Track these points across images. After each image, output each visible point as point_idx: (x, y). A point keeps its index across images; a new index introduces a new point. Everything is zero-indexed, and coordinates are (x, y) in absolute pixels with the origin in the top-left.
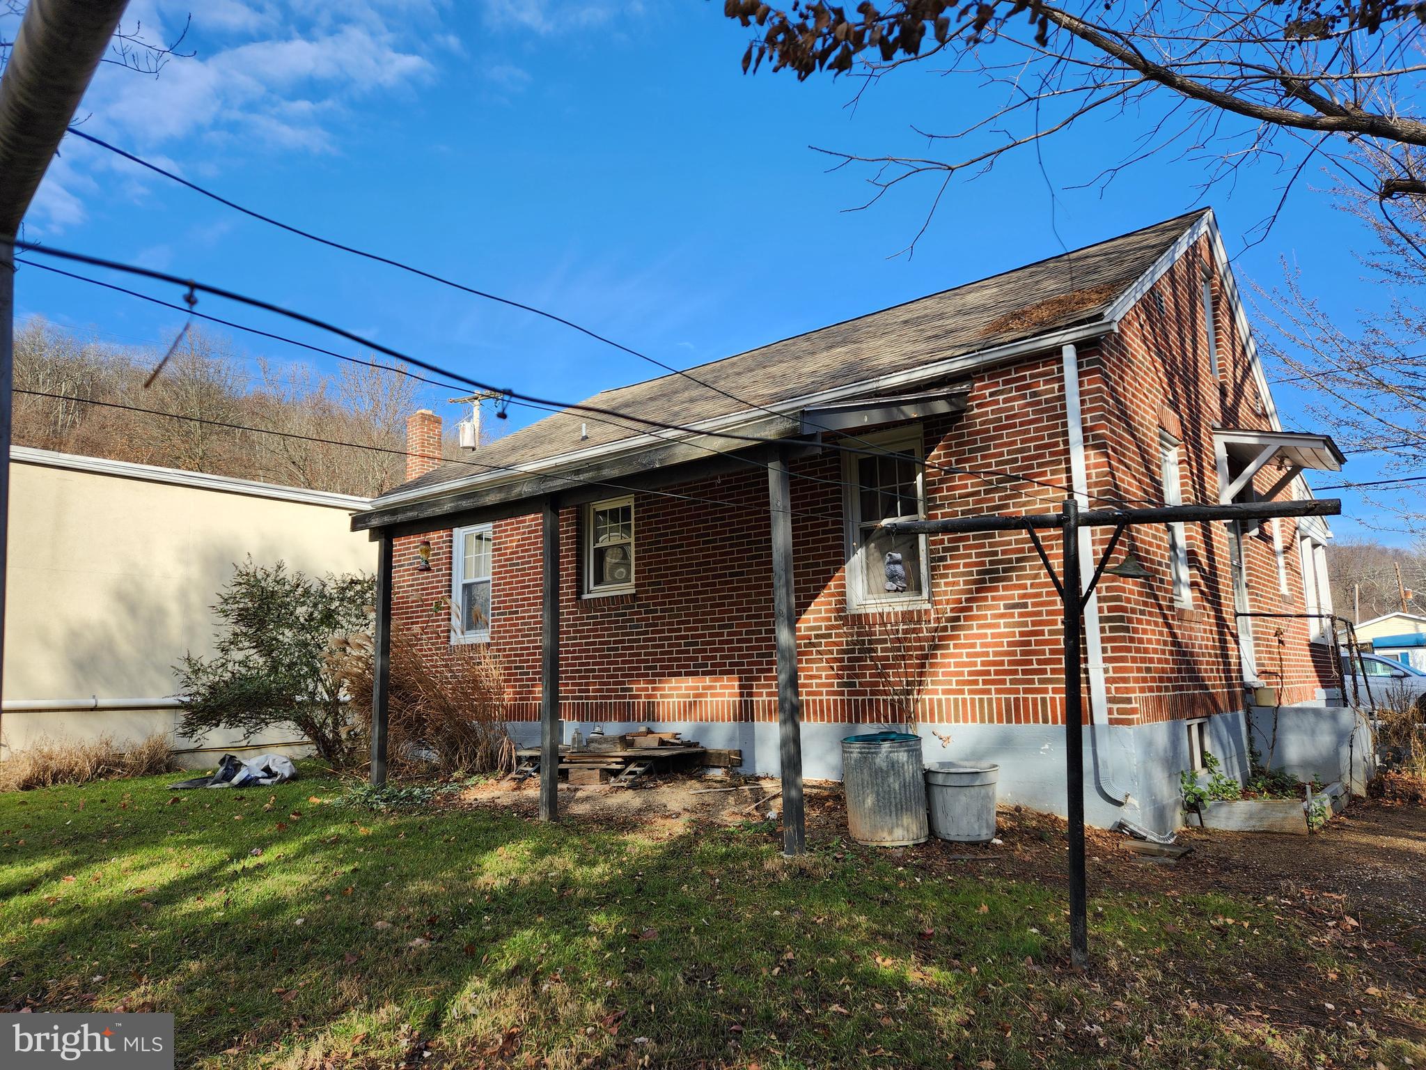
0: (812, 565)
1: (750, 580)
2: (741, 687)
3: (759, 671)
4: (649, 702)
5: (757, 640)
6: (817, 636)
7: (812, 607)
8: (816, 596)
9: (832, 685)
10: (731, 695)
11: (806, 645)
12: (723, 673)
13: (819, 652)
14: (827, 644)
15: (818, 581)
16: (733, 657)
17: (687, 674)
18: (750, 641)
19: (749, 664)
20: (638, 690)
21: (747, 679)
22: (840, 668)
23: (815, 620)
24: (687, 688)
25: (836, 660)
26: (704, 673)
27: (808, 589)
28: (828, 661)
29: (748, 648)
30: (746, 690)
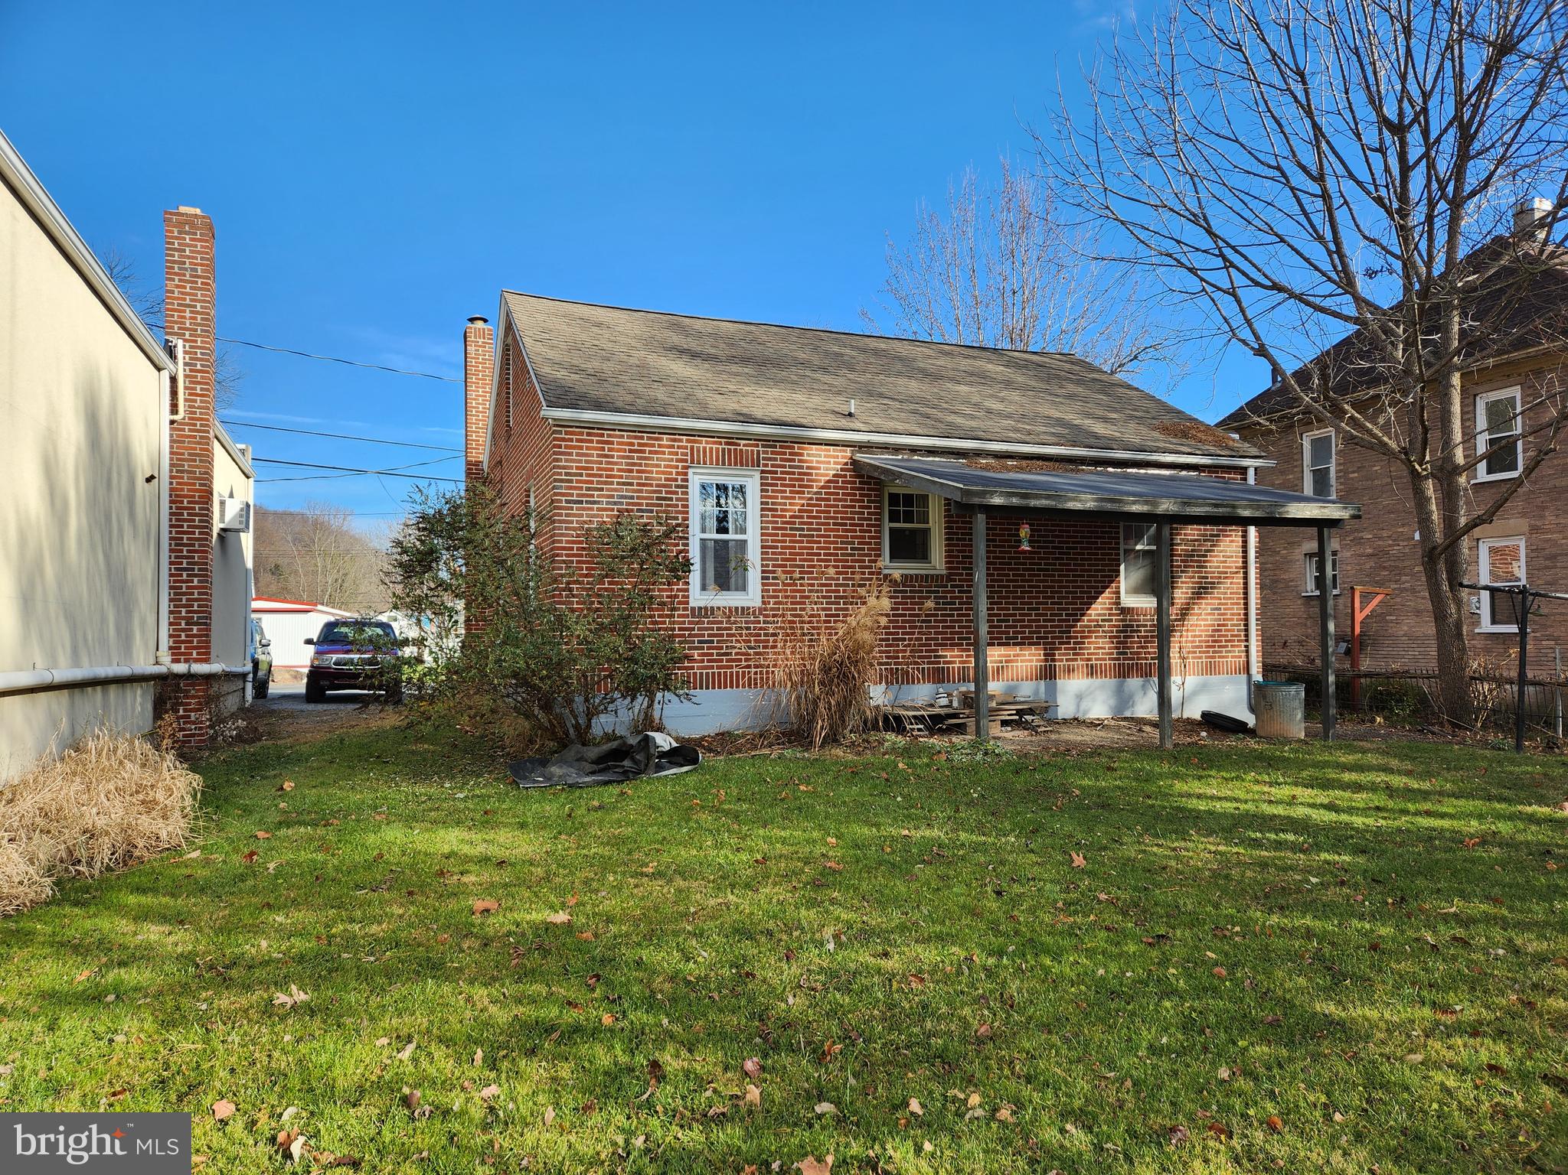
0: (1100, 571)
1: (1054, 576)
2: (1045, 655)
3: (1060, 643)
4: (964, 668)
5: (1059, 621)
6: (1103, 621)
7: (1100, 600)
8: (1103, 592)
9: (1112, 654)
10: (1037, 661)
11: (1095, 626)
12: (1030, 644)
13: (1103, 631)
14: (1109, 626)
15: (1104, 582)
16: (1040, 632)
17: (999, 644)
18: (1054, 621)
19: (1052, 638)
20: (951, 657)
21: (1051, 649)
22: (1117, 643)
23: (1102, 609)
24: (999, 656)
25: (1115, 637)
26: (1015, 644)
27: (1098, 587)
28: (1110, 637)
29: (1052, 626)
30: (1049, 656)
